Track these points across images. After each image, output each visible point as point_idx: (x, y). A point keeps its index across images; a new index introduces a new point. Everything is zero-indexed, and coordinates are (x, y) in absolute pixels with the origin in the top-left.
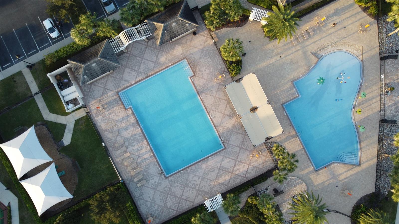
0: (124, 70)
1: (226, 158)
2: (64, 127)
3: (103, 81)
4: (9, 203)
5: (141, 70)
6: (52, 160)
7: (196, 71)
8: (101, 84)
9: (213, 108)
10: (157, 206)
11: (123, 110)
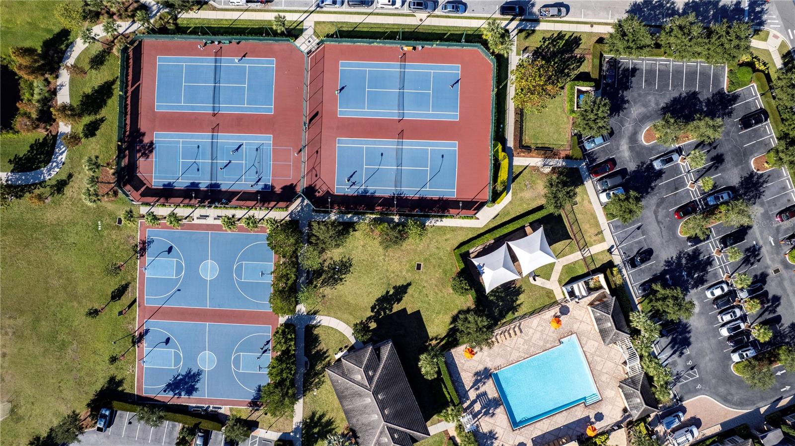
0: (597, 341)
1: (504, 432)
2: (548, 279)
3: (589, 320)
4: (478, 219)
5: (595, 358)
6: (524, 276)
7: (589, 408)
8: (586, 318)
9: (552, 423)
10: (464, 362)
11: (559, 338)
